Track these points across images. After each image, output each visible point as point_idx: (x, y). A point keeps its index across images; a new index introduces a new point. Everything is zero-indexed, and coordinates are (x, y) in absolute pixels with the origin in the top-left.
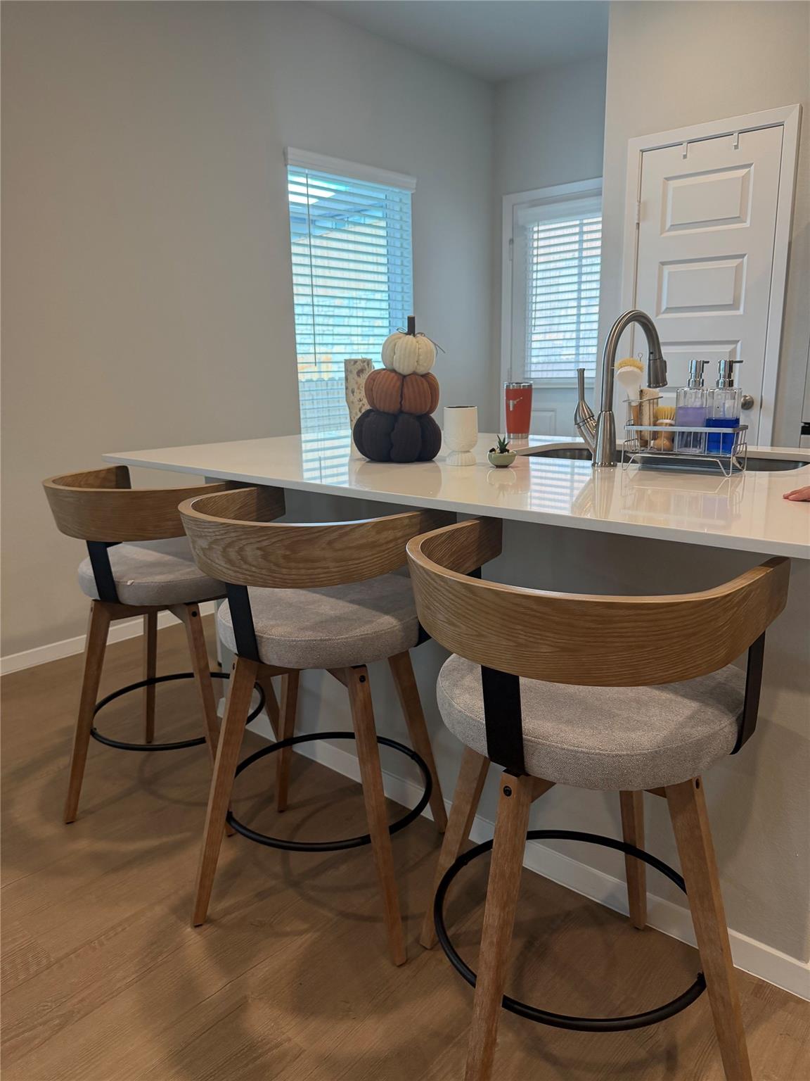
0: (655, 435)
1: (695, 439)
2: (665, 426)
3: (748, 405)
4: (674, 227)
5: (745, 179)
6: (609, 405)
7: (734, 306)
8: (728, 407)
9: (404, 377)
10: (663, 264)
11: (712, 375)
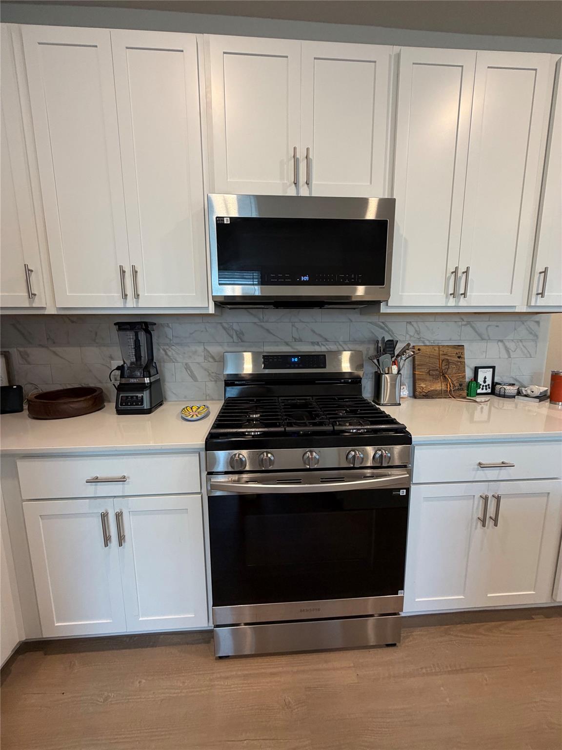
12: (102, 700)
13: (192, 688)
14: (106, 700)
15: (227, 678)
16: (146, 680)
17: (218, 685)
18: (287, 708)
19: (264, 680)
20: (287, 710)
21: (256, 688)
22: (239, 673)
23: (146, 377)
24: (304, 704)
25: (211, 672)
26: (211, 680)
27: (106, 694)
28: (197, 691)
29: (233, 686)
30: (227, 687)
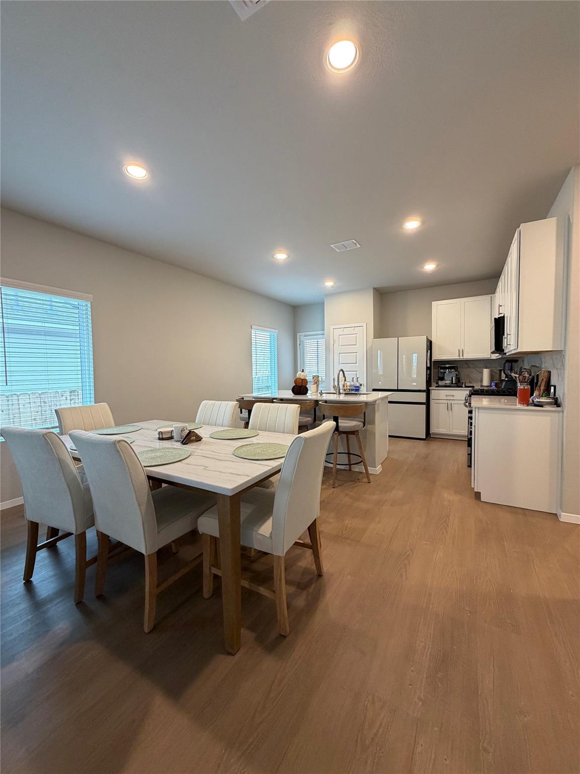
0: (347, 389)
1: (352, 390)
2: (348, 388)
3: (361, 385)
4: (342, 345)
5: (356, 336)
6: (338, 384)
7: (356, 363)
8: (358, 385)
9: (302, 380)
10: (340, 353)
11: (355, 380)
23: (506, 378)
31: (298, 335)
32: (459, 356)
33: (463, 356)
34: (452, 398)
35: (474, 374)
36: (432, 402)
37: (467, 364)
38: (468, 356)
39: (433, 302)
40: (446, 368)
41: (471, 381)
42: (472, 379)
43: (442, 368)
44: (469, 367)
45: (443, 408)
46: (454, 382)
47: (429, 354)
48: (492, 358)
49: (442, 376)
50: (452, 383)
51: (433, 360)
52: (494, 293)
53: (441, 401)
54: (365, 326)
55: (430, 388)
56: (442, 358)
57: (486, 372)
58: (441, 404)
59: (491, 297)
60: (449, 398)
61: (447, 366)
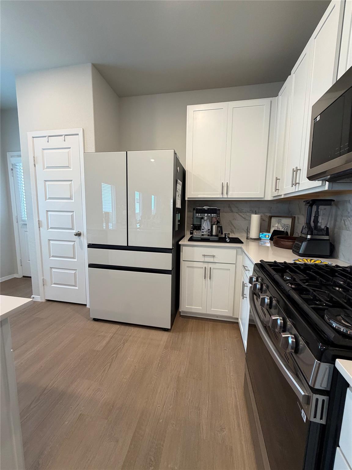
4: (48, 167)
10: (45, 181)
12: (225, 348)
13: (230, 379)
14: (225, 350)
15: (235, 396)
16: (233, 361)
17: (232, 391)
18: (221, 429)
19: (235, 417)
20: (220, 428)
21: (231, 411)
22: (238, 403)
23: (309, 235)
24: (223, 442)
25: (238, 388)
26: (234, 387)
27: (227, 349)
28: (229, 382)
29: (231, 398)
30: (231, 396)
31: (9, 154)
32: (222, 194)
33: (227, 194)
34: (211, 260)
35: (239, 222)
36: (184, 266)
37: (229, 207)
38: (235, 194)
39: (188, 106)
40: (204, 212)
41: (234, 230)
42: (235, 228)
43: (198, 211)
44: (232, 211)
45: (198, 273)
46: (214, 233)
47: (179, 187)
48: (266, 199)
49: (199, 224)
50: (212, 235)
51: (186, 199)
52: (276, 95)
53: (195, 264)
54: (81, 134)
55: (180, 243)
56: (199, 196)
57: (255, 219)
58: (195, 269)
59: (271, 102)
60: (207, 259)
61: (206, 208)
